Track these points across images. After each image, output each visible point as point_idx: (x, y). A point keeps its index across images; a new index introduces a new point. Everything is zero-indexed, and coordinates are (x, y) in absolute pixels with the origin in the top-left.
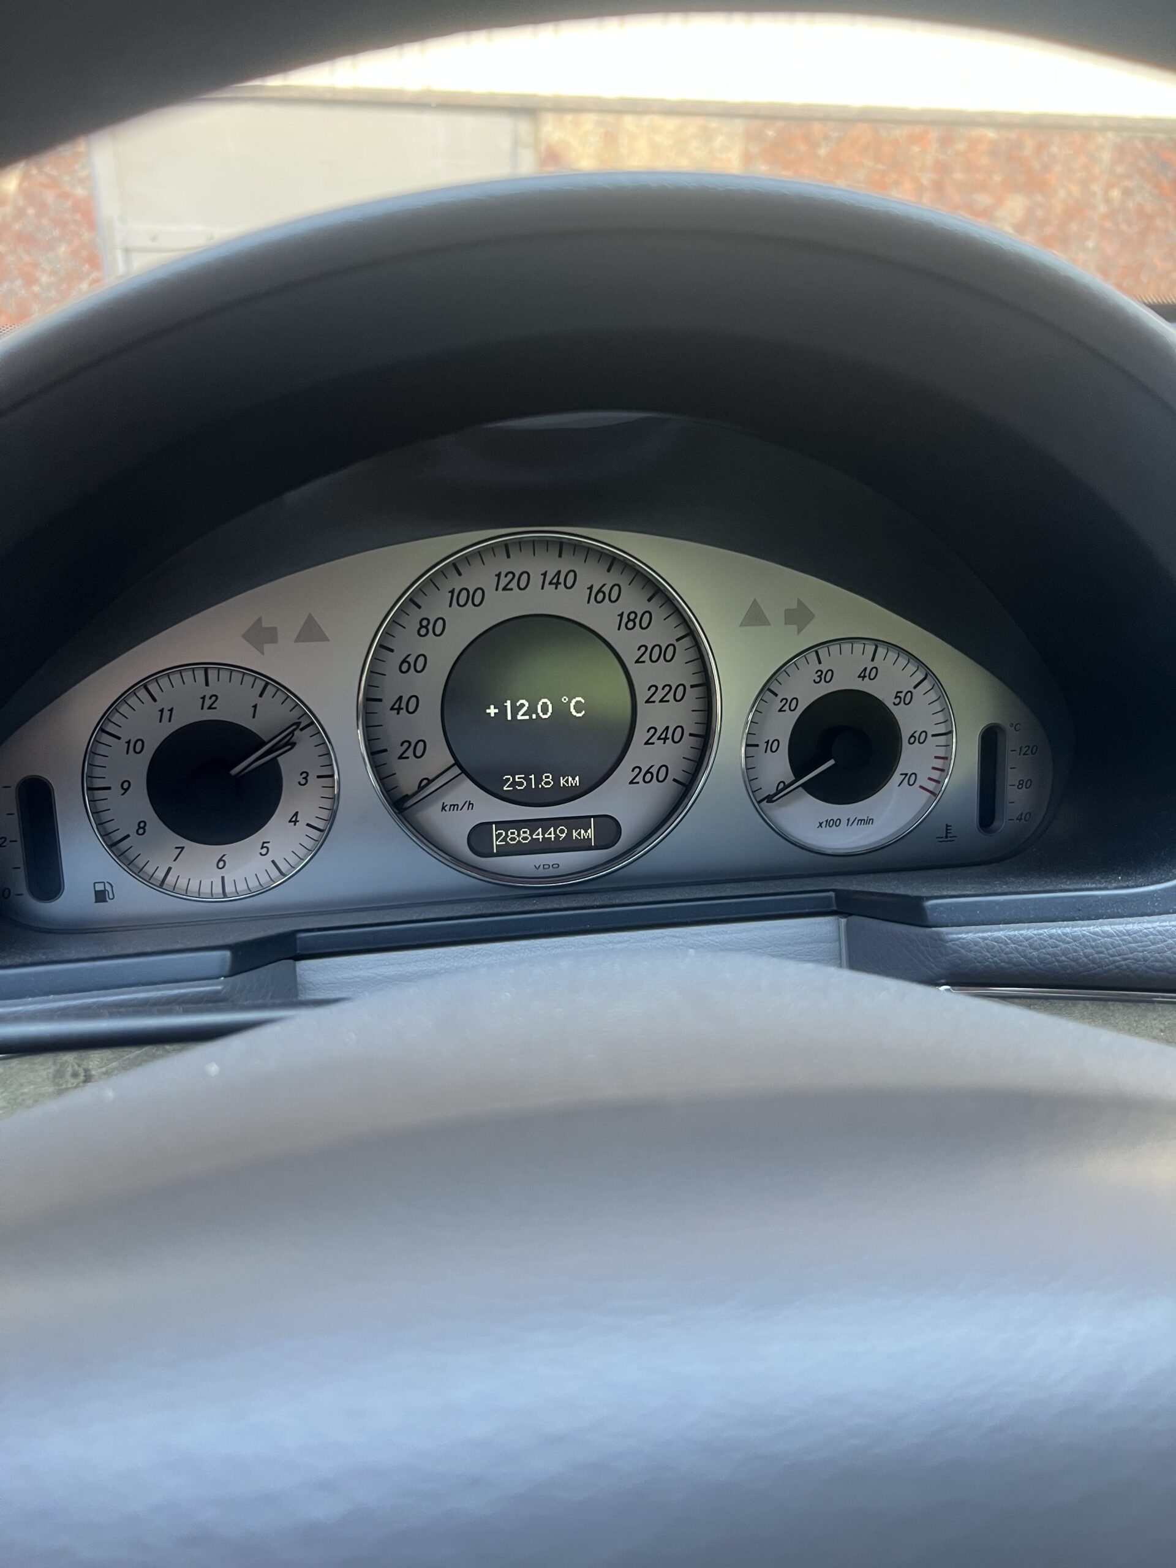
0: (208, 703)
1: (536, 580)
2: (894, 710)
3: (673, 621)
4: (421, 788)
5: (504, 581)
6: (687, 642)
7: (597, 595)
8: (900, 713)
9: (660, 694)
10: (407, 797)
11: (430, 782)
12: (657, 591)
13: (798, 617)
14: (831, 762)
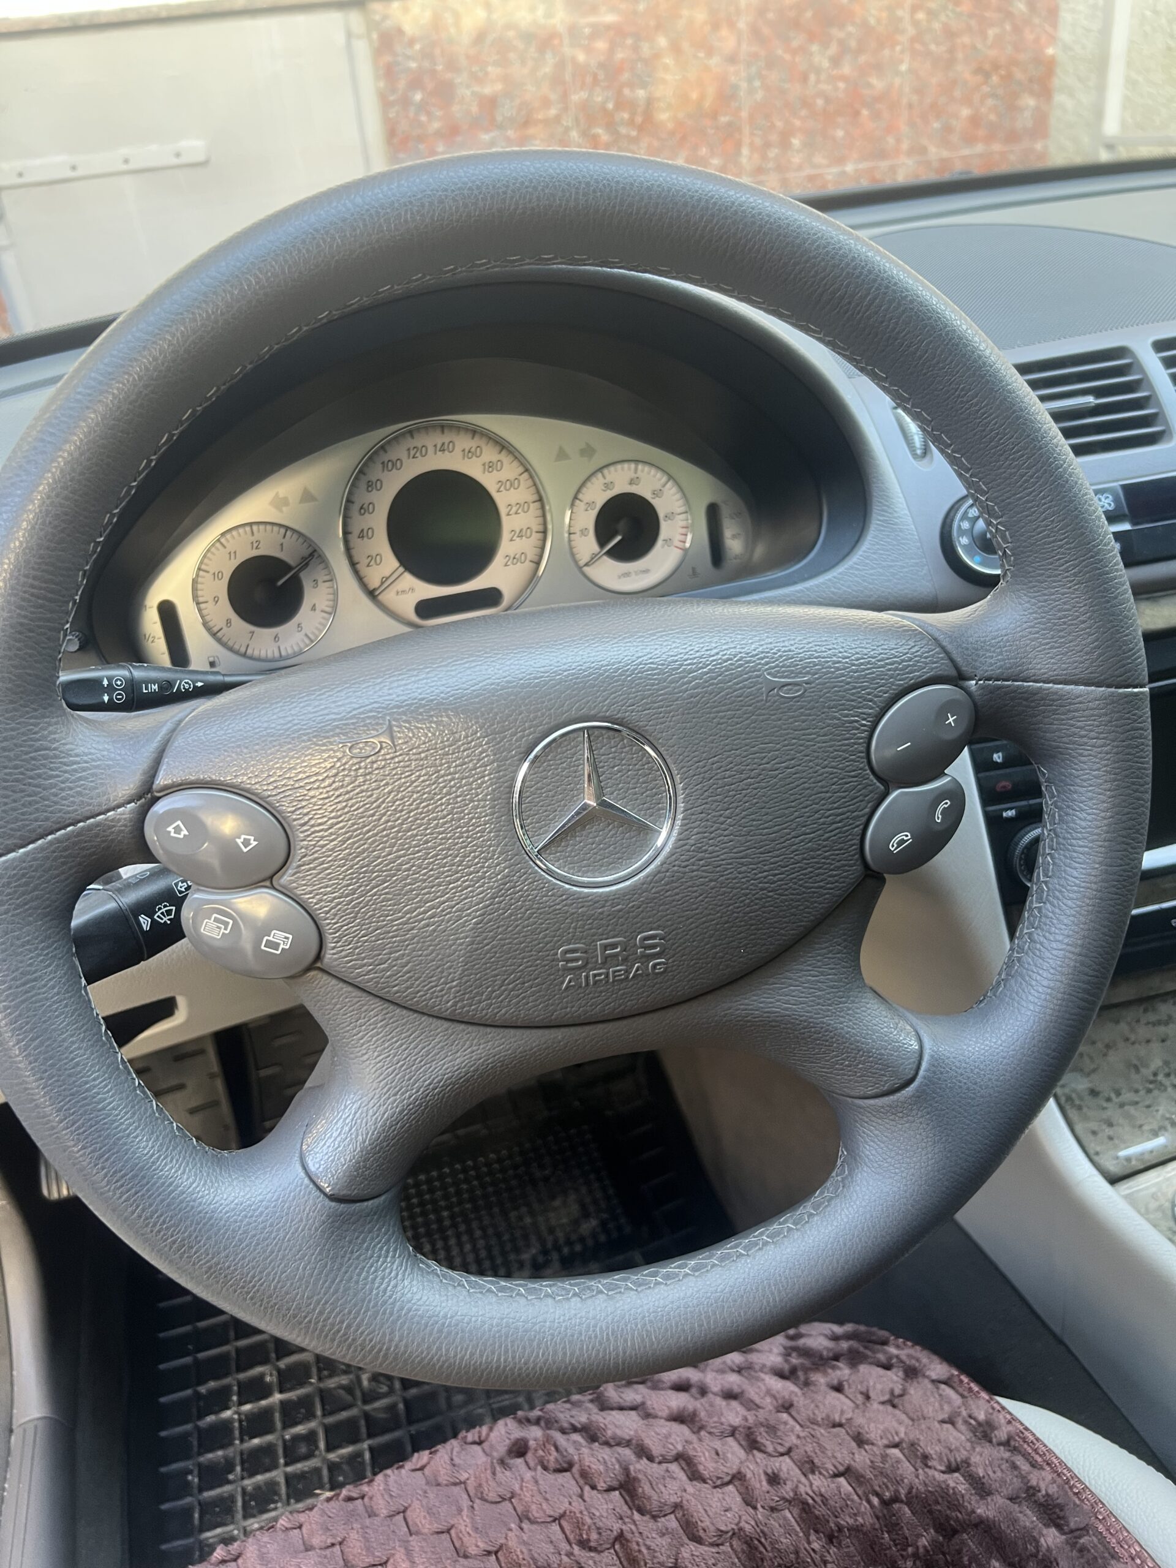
0: (255, 545)
1: (431, 450)
2: (653, 502)
3: (516, 463)
4: (382, 583)
5: (412, 453)
6: (526, 475)
7: (468, 454)
8: (656, 503)
9: (514, 509)
10: (375, 590)
11: (387, 578)
12: (503, 445)
13: (588, 451)
14: (619, 538)
